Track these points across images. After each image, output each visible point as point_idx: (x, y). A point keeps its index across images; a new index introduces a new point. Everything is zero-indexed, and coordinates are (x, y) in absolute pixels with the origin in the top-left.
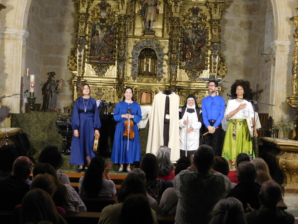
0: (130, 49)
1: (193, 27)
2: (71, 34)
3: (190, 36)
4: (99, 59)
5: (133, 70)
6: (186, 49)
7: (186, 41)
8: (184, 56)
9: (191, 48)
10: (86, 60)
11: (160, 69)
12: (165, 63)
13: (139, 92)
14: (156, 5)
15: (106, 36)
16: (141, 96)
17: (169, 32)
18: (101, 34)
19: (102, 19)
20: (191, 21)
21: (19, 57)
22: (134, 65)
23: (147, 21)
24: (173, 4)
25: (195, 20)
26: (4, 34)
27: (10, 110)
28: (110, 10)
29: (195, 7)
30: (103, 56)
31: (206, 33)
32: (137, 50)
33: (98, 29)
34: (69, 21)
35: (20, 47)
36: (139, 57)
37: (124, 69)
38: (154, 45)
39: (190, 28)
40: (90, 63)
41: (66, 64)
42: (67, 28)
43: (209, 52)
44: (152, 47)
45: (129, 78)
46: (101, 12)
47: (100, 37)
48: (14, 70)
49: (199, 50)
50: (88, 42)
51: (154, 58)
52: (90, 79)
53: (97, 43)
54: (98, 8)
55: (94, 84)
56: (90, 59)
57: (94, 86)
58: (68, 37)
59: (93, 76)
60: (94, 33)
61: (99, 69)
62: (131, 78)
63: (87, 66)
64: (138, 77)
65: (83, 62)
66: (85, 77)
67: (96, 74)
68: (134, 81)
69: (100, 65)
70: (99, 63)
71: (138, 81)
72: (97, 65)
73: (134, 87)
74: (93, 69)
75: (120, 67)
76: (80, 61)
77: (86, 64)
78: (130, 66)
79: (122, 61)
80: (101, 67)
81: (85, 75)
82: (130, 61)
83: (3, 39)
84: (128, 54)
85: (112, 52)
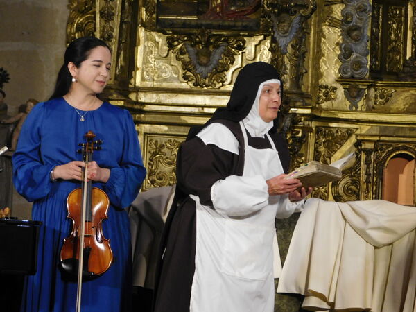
4: (200, 7)
5: (345, 54)
10: (144, 15)
13: (368, 152)
16: (380, 175)
37: (300, 57)
40: (159, 27)
45: (329, 92)
52: (164, 98)
55: (174, 120)
56: (161, 8)
59: (176, 85)
61: (197, 54)
62: (341, 90)
63: (147, 39)
64: (369, 87)
65: (122, 23)
66: (138, 90)
67: (186, 78)
68: (354, 108)
69: (202, 34)
70: (198, 26)
71: (371, 103)
72: (189, 35)
73: (350, 133)
74: (173, 56)
75: (282, 41)
76: (107, 16)
77: (142, 33)
78: (333, 35)
79: (288, 11)
80: (208, 44)
81: (138, 81)
82: (338, 11)
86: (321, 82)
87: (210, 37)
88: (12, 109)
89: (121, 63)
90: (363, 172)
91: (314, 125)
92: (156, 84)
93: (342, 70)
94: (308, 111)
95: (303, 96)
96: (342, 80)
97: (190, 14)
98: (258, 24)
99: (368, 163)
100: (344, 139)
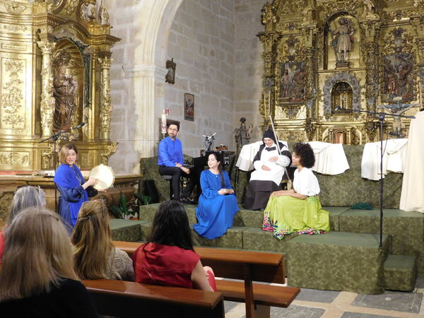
0: (322, 86)
1: (396, 52)
2: (262, 77)
3: (393, 63)
4: (291, 99)
5: (325, 108)
6: (388, 78)
7: (389, 70)
8: (386, 87)
9: (395, 76)
10: (276, 103)
11: (357, 105)
12: (363, 97)
13: (331, 132)
14: (349, 32)
15: (296, 75)
16: (334, 137)
17: (366, 61)
18: (291, 72)
19: (291, 56)
20: (393, 45)
21: (151, 96)
22: (325, 103)
23: (340, 52)
24: (367, 27)
25: (398, 43)
26: (133, 72)
27: (141, 154)
28: (298, 46)
29: (397, 28)
30: (294, 97)
31: (412, 57)
32: (328, 86)
33: (287, 67)
34: (260, 64)
36: (333, 93)
37: (314, 110)
38: (348, 78)
39: (392, 54)
40: (280, 105)
41: (258, 109)
42: (257, 71)
43: (418, 79)
44: (345, 80)
45: (321, 118)
46: (288, 50)
47: (290, 76)
48: (145, 111)
49: (405, 78)
50: (277, 83)
51: (350, 92)
52: (282, 122)
53: (286, 83)
54: (286, 45)
55: (285, 127)
56: (280, 101)
58: (259, 81)
59: (285, 119)
60: (284, 72)
61: (289, 111)
62: (324, 117)
63: (278, 108)
64: (331, 116)
65: (271, 105)
66: (276, 120)
67: (287, 117)
68: (328, 121)
69: (290, 106)
70: (289, 104)
71: (332, 120)
72: (287, 107)
73: (327, 127)
74: (284, 112)
75: (308, 106)
77: (276, 107)
78: (321, 104)
79: (310, 99)
81: (276, 118)
82: (322, 98)
83: (132, 77)
84: (318, 91)
85: (303, 91)
86: (319, 115)
87: (292, 107)
88: (247, 127)
89: (271, 114)
90: (330, 137)
91: (318, 126)
92: (280, 119)
93: (324, 112)
94: (316, 123)
95: (314, 119)
96: (324, 115)
97: (288, 101)
98: (304, 103)
99: (331, 134)
100: (326, 129)
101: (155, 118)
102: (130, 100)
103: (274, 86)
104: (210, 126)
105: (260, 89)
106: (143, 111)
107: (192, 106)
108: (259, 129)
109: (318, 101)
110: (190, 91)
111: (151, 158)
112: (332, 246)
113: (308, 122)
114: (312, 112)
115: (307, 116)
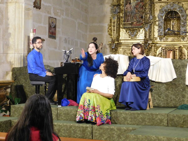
0: (157, 13)
2: (110, 6)
4: (132, 24)
5: (159, 31)
10: (121, 26)
11: (184, 29)
13: (164, 50)
15: (137, 4)
16: (166, 54)
18: (133, 3)
21: (22, 18)
22: (159, 27)
27: (13, 64)
30: (135, 21)
32: (162, 14)
35: (22, 8)
36: (165, 20)
37: (150, 32)
38: (178, 7)
40: (124, 28)
41: (107, 30)
42: (107, 1)
44: (175, 9)
45: (156, 38)
47: (132, 5)
48: (17, 30)
50: (122, 10)
51: (179, 19)
52: (126, 41)
53: (129, 11)
55: (127, 45)
56: (124, 25)
57: (128, 47)
58: (108, 8)
59: (127, 39)
60: (128, 2)
61: (131, 33)
62: (158, 38)
63: (122, 30)
64: (164, 37)
65: (117, 27)
66: (120, 40)
67: (129, 37)
68: (161, 41)
69: (132, 29)
70: (131, 27)
71: (164, 40)
72: (130, 29)
73: (160, 46)
74: (127, 33)
75: (146, 29)
76: (114, 26)
77: (121, 29)
78: (156, 28)
79: (147, 23)
80: (133, 31)
81: (121, 38)
82: (157, 23)
83: (7, 3)
84: (154, 17)
85: (142, 17)
86: (155, 37)
87: (133, 29)
89: (117, 35)
90: (163, 53)
91: (153, 45)
92: (124, 39)
93: (158, 34)
94: (151, 42)
95: (151, 39)
96: (158, 36)
97: (130, 25)
98: (142, 26)
99: (163, 52)
100: (159, 47)
101: (25, 35)
102: (4, 21)
103: (120, 13)
104: (69, 43)
105: (109, 15)
106: (15, 30)
107: (55, 27)
108: (108, 46)
109: (154, 26)
110: (53, 15)
111: (21, 68)
112: (162, 137)
113: (146, 41)
114: (149, 34)
115: (145, 37)
